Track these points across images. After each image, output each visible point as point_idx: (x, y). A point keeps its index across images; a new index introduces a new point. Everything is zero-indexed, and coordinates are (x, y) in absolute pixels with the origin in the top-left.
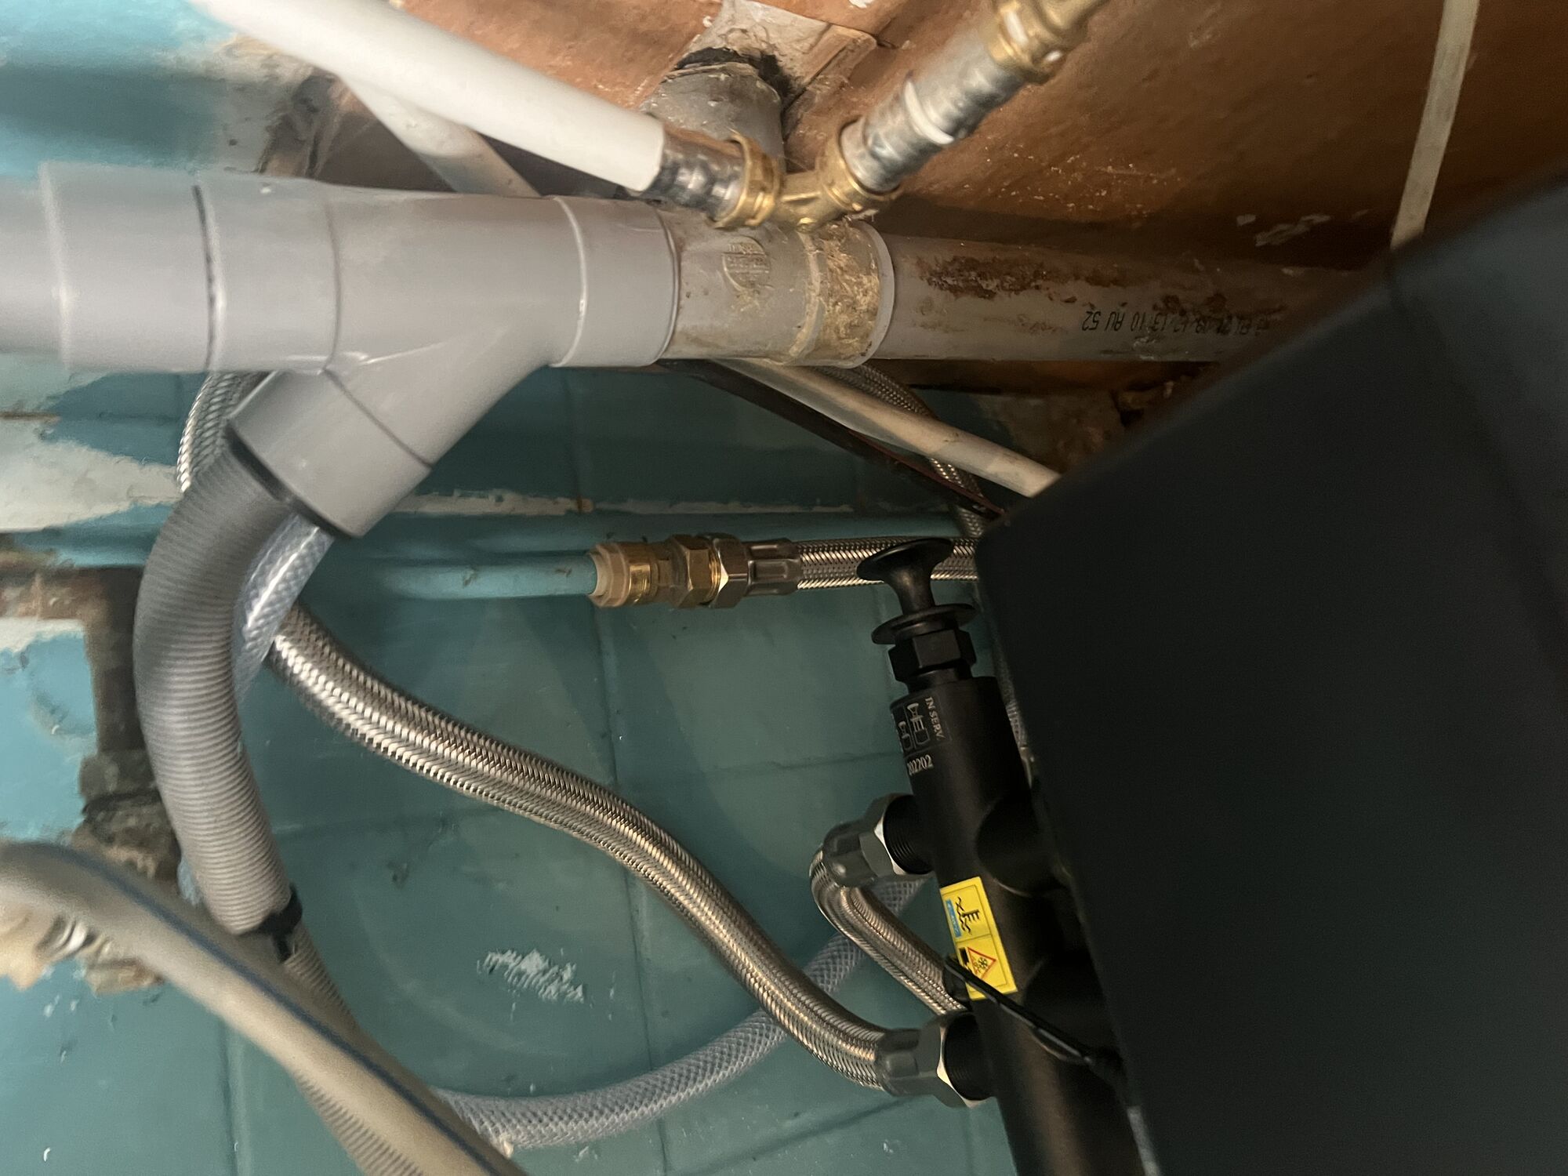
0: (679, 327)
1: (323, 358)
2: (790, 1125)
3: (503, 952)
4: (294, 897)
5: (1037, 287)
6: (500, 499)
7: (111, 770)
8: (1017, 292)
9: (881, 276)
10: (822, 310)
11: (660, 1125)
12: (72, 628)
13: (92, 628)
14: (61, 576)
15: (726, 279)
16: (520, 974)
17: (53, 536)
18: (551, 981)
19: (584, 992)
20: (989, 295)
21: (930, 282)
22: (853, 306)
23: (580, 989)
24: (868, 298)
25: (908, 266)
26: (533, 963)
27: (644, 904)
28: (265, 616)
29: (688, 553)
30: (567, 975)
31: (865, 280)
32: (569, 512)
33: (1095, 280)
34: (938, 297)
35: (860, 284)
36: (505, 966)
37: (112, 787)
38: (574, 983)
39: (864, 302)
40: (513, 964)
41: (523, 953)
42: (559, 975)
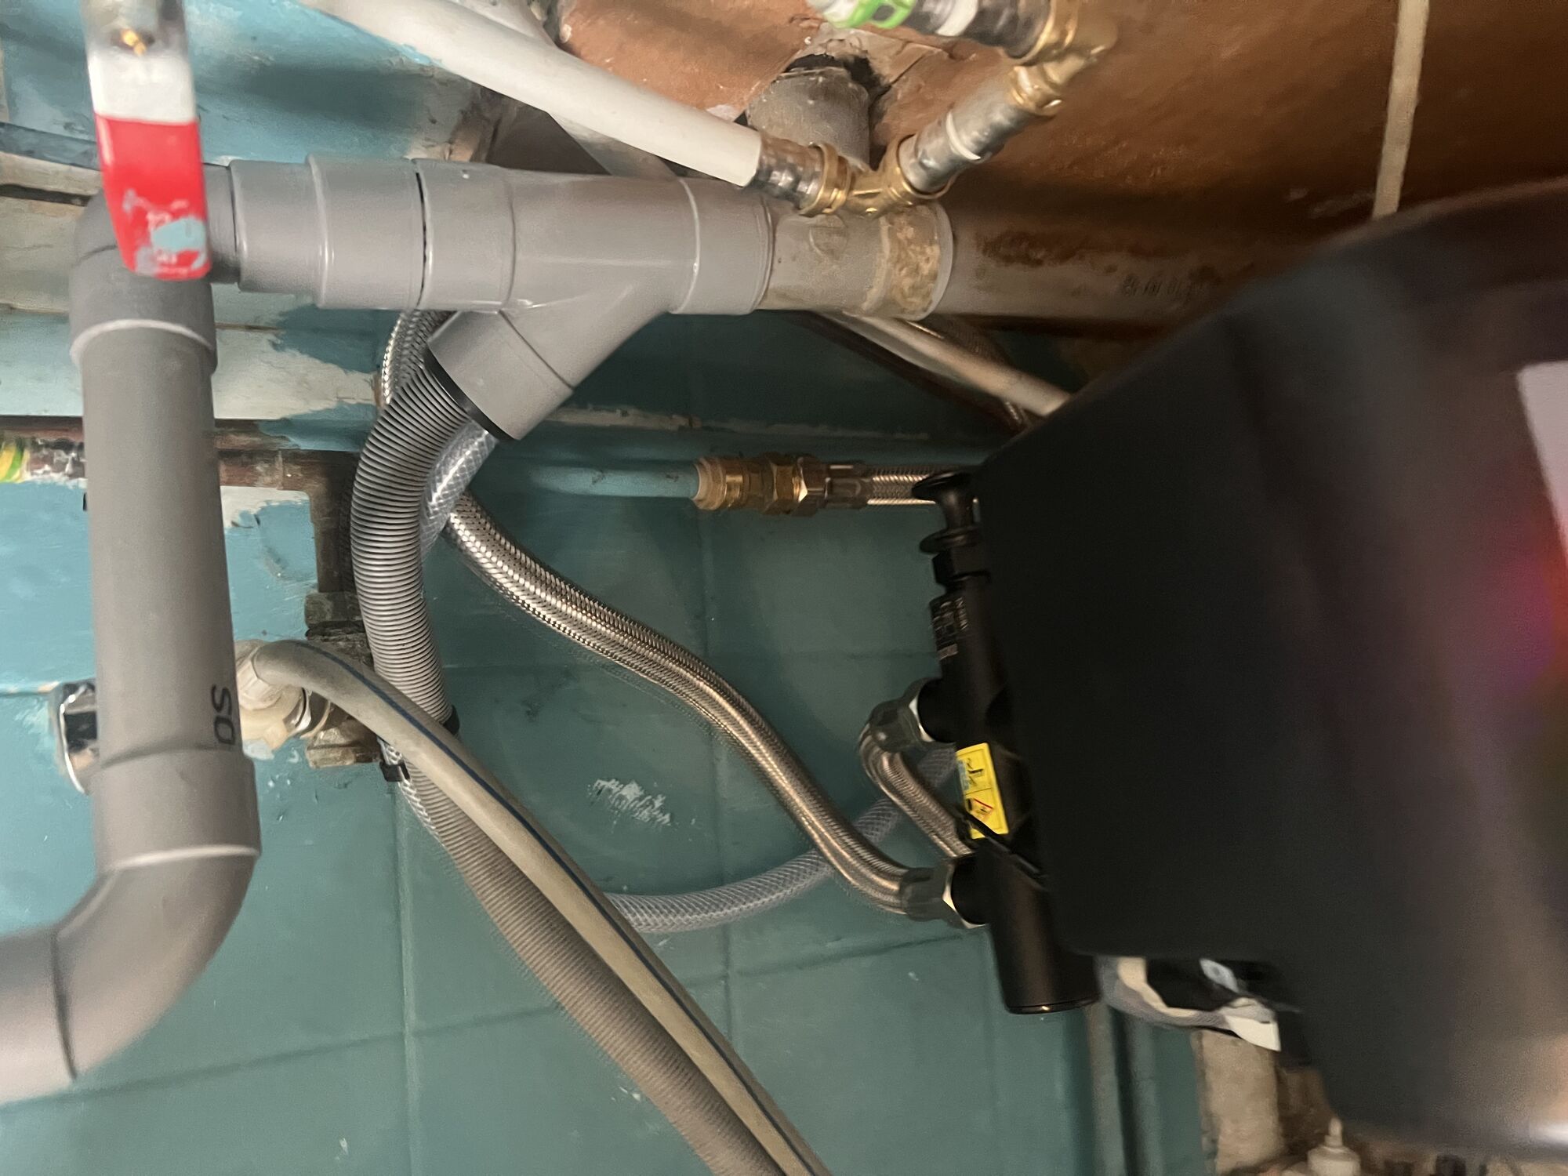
0: (772, 285)
1: (499, 303)
2: (832, 946)
3: (609, 780)
4: (455, 711)
5: (1081, 257)
6: (624, 414)
7: (328, 606)
8: (1062, 260)
9: (942, 246)
10: (889, 274)
11: (724, 931)
12: (298, 498)
13: (315, 497)
14: (294, 457)
15: (811, 250)
16: (621, 799)
17: (287, 425)
18: (645, 806)
19: (671, 818)
20: (1037, 263)
21: (984, 253)
22: (917, 270)
23: (667, 817)
24: (930, 265)
25: (966, 237)
26: (631, 791)
28: (445, 496)
29: (775, 469)
30: (658, 803)
31: (928, 250)
32: (681, 428)
33: (1136, 251)
34: (992, 265)
35: (923, 253)
36: (610, 790)
37: (328, 618)
38: (663, 810)
39: (926, 268)
40: (615, 789)
41: (624, 782)
42: (652, 803)
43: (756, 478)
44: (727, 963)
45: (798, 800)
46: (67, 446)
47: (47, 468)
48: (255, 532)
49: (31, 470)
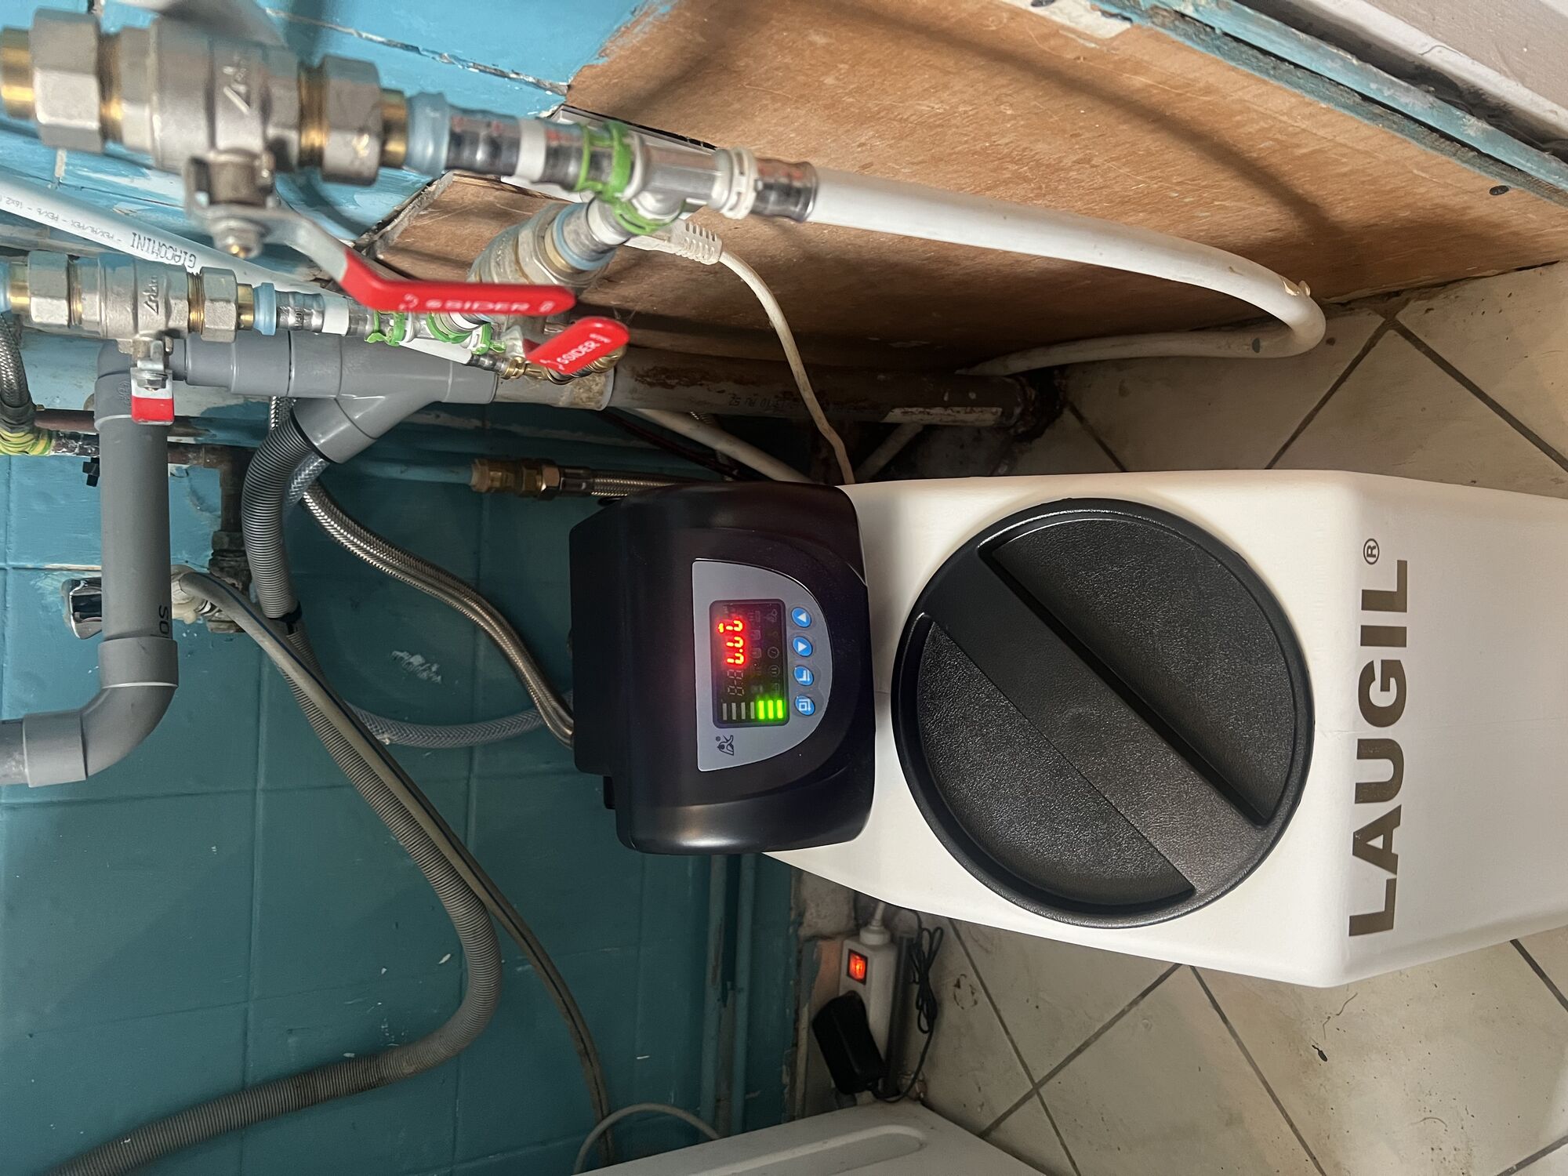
0: (499, 392)
1: (334, 396)
2: (543, 766)
3: (402, 651)
4: (299, 607)
5: (701, 385)
7: (226, 540)
8: (688, 386)
9: (607, 377)
10: (572, 391)
12: (214, 474)
13: (223, 475)
14: (212, 450)
16: (409, 663)
18: (424, 670)
19: (442, 679)
20: (672, 387)
21: (636, 380)
22: (590, 390)
23: (439, 677)
24: (598, 388)
26: (417, 660)
27: (483, 641)
28: (304, 482)
29: (525, 471)
30: (434, 669)
31: (597, 379)
32: (478, 427)
33: (739, 382)
34: (640, 387)
35: (594, 381)
36: (402, 658)
37: (226, 547)
38: (437, 673)
39: (596, 388)
40: (406, 658)
41: (412, 655)
42: (430, 668)
43: (511, 476)
44: (470, 770)
45: (527, 676)
46: (75, 437)
47: (64, 450)
48: (186, 482)
49: (55, 450)
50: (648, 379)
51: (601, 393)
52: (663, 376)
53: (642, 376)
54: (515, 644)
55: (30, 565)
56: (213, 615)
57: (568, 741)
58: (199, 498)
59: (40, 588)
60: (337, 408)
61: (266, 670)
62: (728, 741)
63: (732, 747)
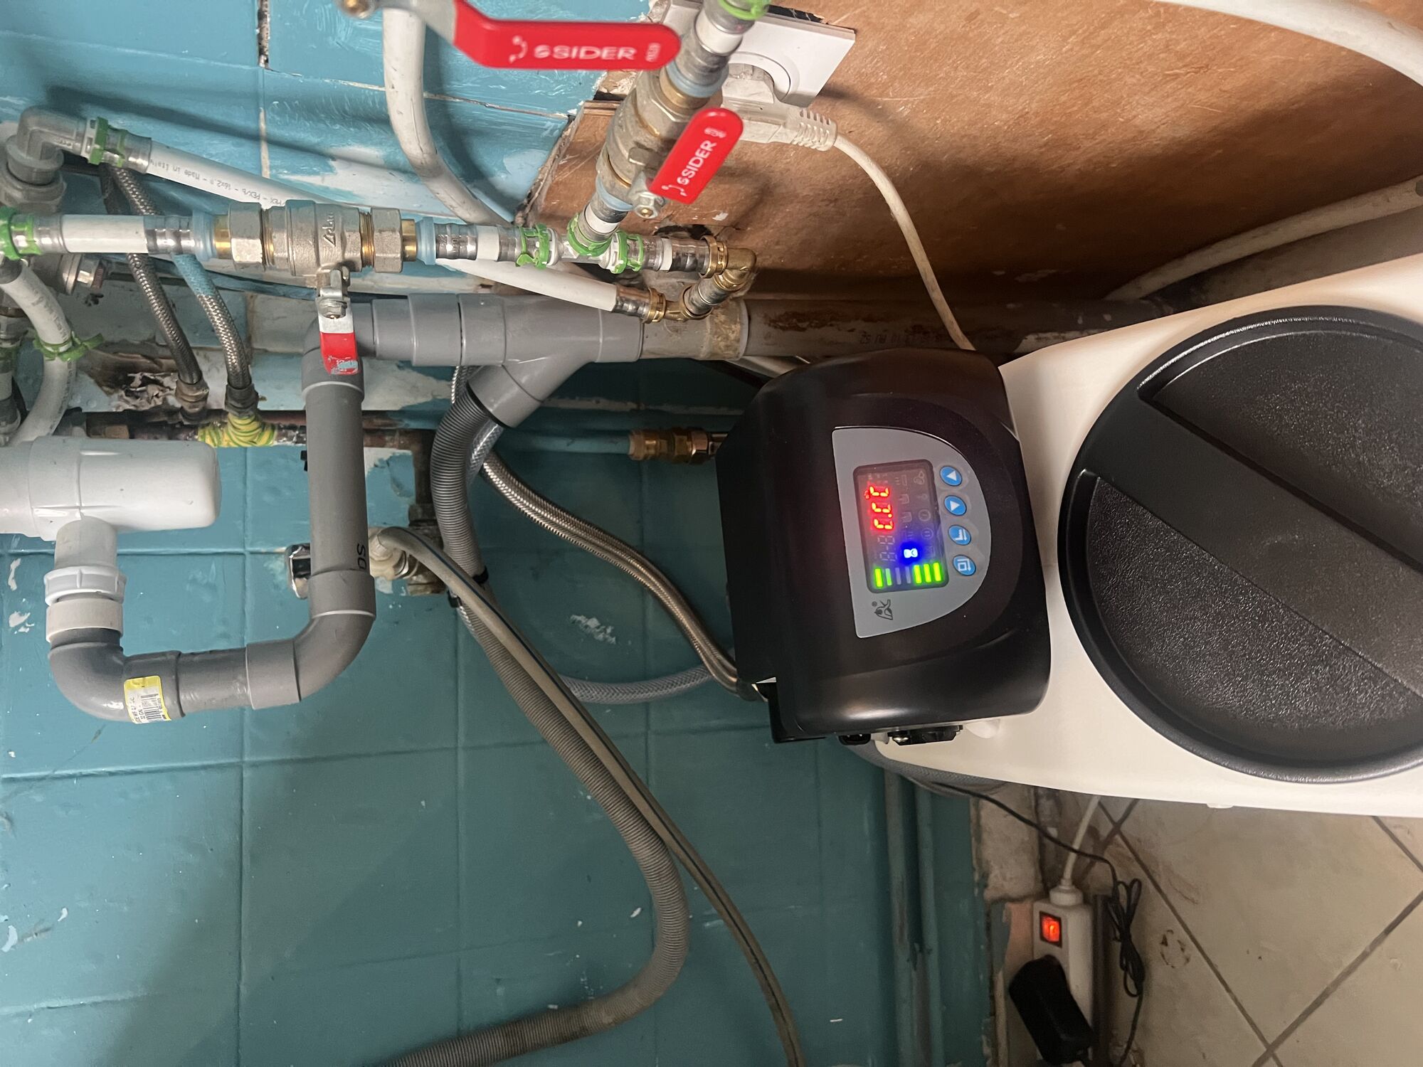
0: (644, 349)
1: (501, 361)
2: (715, 721)
3: (580, 615)
4: (486, 569)
5: (831, 325)
6: (598, 402)
7: (420, 510)
8: (819, 327)
9: (742, 324)
10: (711, 340)
11: (646, 705)
12: (408, 452)
13: (415, 454)
14: (406, 432)
15: (665, 329)
16: (587, 626)
17: (403, 413)
18: (601, 632)
19: (616, 640)
20: (803, 330)
21: (770, 325)
22: (727, 338)
23: (614, 639)
24: (735, 335)
25: (757, 318)
26: (593, 623)
27: (649, 603)
28: (479, 455)
29: (676, 437)
30: (609, 630)
31: (733, 327)
32: (632, 410)
33: (868, 319)
34: (773, 332)
35: (730, 329)
36: (580, 622)
37: (420, 517)
38: (612, 635)
39: (732, 336)
40: (583, 621)
41: (589, 617)
42: (605, 630)
43: (664, 442)
44: (648, 726)
45: (692, 632)
46: (293, 428)
47: (285, 439)
48: (386, 472)
49: (278, 440)
50: (781, 324)
51: (738, 341)
52: (794, 320)
53: (774, 321)
54: (679, 603)
55: (263, 550)
56: (411, 579)
57: (734, 689)
58: (398, 486)
59: (272, 570)
60: (504, 372)
61: (461, 637)
62: (885, 606)
63: (890, 611)
